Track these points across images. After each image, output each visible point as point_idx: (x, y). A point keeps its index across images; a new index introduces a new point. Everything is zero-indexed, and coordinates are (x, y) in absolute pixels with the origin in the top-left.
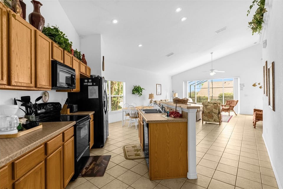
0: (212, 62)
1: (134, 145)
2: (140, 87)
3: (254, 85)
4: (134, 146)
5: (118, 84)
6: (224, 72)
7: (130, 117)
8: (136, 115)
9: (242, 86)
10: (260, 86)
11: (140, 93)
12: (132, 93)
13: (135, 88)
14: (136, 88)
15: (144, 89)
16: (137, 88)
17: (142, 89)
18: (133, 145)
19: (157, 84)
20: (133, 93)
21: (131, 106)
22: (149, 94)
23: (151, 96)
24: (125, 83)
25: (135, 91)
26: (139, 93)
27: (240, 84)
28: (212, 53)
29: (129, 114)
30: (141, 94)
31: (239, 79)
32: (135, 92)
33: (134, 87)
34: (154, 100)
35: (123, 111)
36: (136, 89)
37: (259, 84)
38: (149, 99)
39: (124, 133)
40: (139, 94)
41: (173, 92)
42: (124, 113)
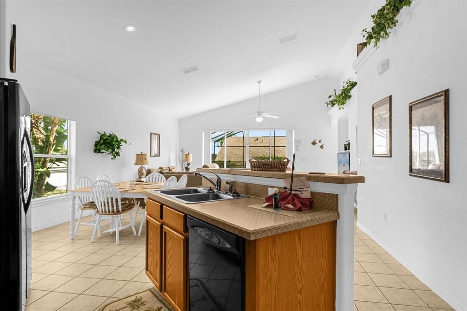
0: (260, 98)
1: (133, 298)
2: (117, 138)
3: (314, 143)
4: (134, 301)
5: (46, 128)
6: (277, 117)
7: (98, 212)
8: (117, 206)
9: (298, 144)
10: (321, 144)
11: (116, 150)
12: (95, 151)
13: (101, 138)
14: (105, 138)
15: (126, 142)
16: (107, 139)
17: (122, 140)
18: (130, 300)
19: (151, 133)
20: (97, 150)
21: (102, 183)
22: (137, 155)
23: (141, 159)
24: (73, 124)
25: (101, 145)
26: (113, 150)
27: (295, 141)
28: (259, 82)
29: (92, 205)
30: (118, 154)
31: (294, 131)
32: (102, 147)
33: (99, 136)
34: (147, 167)
35: (74, 197)
36: (105, 140)
37: (320, 142)
38: (136, 164)
39: (81, 261)
40: (112, 152)
41: (182, 151)
42: (77, 201)
